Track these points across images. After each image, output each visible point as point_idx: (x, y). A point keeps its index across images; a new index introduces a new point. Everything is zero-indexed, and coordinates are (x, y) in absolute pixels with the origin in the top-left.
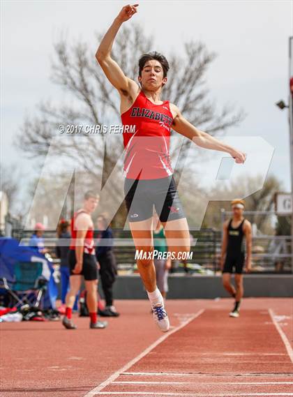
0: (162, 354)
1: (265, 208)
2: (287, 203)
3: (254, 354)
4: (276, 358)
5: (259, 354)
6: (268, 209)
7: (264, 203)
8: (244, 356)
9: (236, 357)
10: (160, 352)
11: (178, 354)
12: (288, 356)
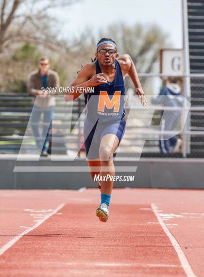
0: (12, 263)
1: (145, 67)
2: (176, 62)
3: (136, 264)
4: (166, 271)
5: (143, 265)
6: (149, 70)
7: (143, 62)
8: (123, 268)
9: (111, 268)
10: (10, 261)
11: (34, 263)
12: (182, 269)
